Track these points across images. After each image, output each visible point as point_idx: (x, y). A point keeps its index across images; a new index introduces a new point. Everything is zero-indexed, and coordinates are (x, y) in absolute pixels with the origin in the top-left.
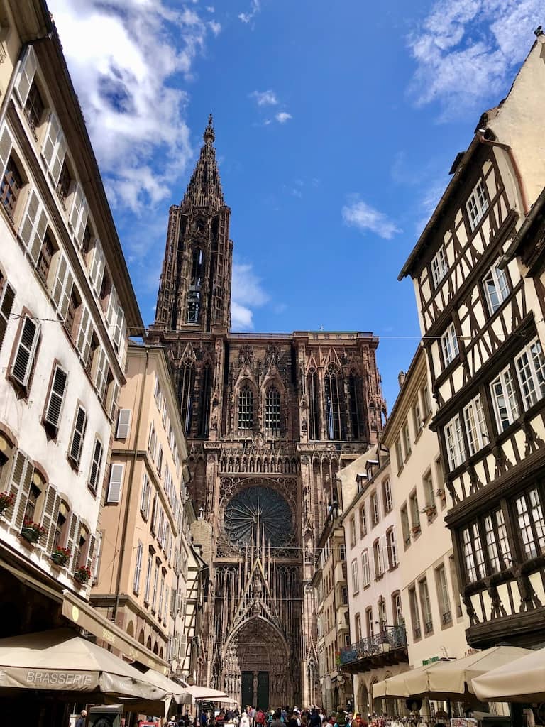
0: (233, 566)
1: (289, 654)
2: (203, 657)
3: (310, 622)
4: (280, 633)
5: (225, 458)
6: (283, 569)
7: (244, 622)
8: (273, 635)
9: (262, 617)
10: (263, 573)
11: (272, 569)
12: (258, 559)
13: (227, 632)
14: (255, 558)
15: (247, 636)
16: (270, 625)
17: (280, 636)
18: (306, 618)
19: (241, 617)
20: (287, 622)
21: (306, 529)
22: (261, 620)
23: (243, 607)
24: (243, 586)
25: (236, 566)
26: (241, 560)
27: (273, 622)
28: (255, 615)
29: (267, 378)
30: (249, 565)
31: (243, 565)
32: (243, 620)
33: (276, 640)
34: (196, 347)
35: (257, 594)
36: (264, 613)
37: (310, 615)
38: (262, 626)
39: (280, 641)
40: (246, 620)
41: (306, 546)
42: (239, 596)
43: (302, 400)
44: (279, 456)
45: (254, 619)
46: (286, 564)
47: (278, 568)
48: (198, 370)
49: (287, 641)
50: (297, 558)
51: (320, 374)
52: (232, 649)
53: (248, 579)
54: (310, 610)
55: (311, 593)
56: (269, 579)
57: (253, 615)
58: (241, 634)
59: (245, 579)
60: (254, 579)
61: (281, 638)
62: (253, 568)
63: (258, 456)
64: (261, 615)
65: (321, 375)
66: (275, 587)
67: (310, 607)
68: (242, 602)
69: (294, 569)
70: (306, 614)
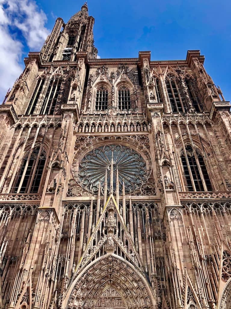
0: (84, 205)
1: (154, 303)
2: (28, 303)
3: (181, 253)
4: (141, 275)
5: (81, 125)
6: (140, 207)
7: (94, 262)
8: (131, 278)
9: (117, 256)
10: (118, 208)
11: (128, 206)
12: (112, 196)
13: (72, 274)
14: (108, 195)
15: (99, 282)
16: (128, 265)
17: (140, 280)
18: (176, 249)
19: (91, 256)
20: (149, 261)
21: (163, 160)
22: (115, 259)
23: (94, 244)
24: (94, 222)
25: (88, 204)
26: (93, 198)
27: (131, 262)
28: (108, 254)
29: (119, 81)
30: (102, 202)
31: (95, 202)
32: (93, 259)
33: (136, 285)
34: (65, 69)
35: (111, 229)
36: (119, 251)
37: (180, 244)
38: (117, 268)
39: (142, 286)
40: (96, 260)
41: (165, 177)
42: (89, 233)
43: (149, 83)
44: (130, 121)
45: (107, 258)
46: (143, 201)
47: (135, 205)
48: (65, 79)
49: (151, 285)
50: (155, 195)
51: (161, 78)
52: (78, 299)
53: (100, 215)
54: (178, 238)
55: (178, 219)
56: (125, 214)
57: (105, 253)
58: (90, 278)
59: (98, 215)
60: (107, 215)
61: (143, 283)
62: (106, 204)
63: (111, 122)
64: (115, 253)
65: (163, 79)
66: (131, 222)
67: (178, 235)
68: (92, 238)
69: (152, 206)
70: (174, 243)
